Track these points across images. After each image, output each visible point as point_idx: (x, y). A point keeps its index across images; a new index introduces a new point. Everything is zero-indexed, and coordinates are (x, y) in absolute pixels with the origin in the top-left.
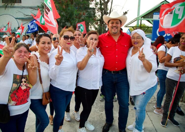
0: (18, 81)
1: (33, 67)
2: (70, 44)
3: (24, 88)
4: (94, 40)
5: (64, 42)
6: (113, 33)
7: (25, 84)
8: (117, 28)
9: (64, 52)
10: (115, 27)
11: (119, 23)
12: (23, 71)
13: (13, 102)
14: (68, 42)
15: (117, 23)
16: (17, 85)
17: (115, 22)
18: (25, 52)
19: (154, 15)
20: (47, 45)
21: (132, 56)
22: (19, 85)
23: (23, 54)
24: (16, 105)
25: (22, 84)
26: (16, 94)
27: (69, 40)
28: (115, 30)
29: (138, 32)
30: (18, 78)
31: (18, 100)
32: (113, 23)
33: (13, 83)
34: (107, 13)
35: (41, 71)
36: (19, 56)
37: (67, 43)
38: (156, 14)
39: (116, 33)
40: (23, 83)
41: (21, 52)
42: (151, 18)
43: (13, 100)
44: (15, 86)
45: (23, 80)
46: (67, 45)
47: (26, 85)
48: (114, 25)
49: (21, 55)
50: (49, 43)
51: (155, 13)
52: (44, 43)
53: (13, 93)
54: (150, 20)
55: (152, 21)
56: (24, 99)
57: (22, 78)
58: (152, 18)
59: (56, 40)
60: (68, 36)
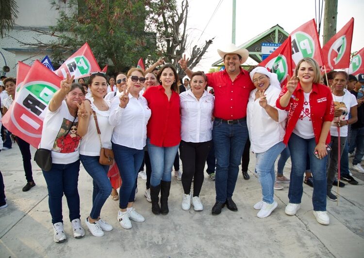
0: (67, 126)
1: (83, 114)
2: (139, 86)
3: (73, 136)
4: (198, 82)
5: (131, 84)
6: (230, 71)
7: (75, 131)
8: (235, 65)
9: (130, 96)
10: (232, 63)
11: (238, 58)
12: (75, 118)
13: (58, 148)
14: (137, 84)
15: (234, 59)
16: (65, 131)
17: (231, 57)
18: (80, 95)
19: (262, 47)
20: (101, 87)
21: (255, 100)
22: (67, 131)
23: (77, 97)
24: (61, 152)
25: (71, 131)
26: (63, 140)
27: (139, 81)
28: (231, 67)
29: (257, 72)
30: (68, 123)
31: (64, 148)
32: (229, 59)
33: (62, 127)
34: (178, 42)
35: (98, 118)
36: (73, 99)
37: (136, 86)
38: (266, 45)
39: (234, 71)
40: (73, 130)
41: (75, 94)
42: (258, 51)
43: (58, 146)
44: (63, 131)
45: (74, 127)
46: (136, 89)
47: (76, 133)
48: (230, 61)
49: (75, 98)
50: (103, 84)
51: (263, 44)
52: (97, 84)
53: (60, 139)
54: (257, 54)
55: (261, 55)
56: (71, 147)
57: (72, 126)
58: (260, 51)
59: (122, 82)
60: (137, 77)
